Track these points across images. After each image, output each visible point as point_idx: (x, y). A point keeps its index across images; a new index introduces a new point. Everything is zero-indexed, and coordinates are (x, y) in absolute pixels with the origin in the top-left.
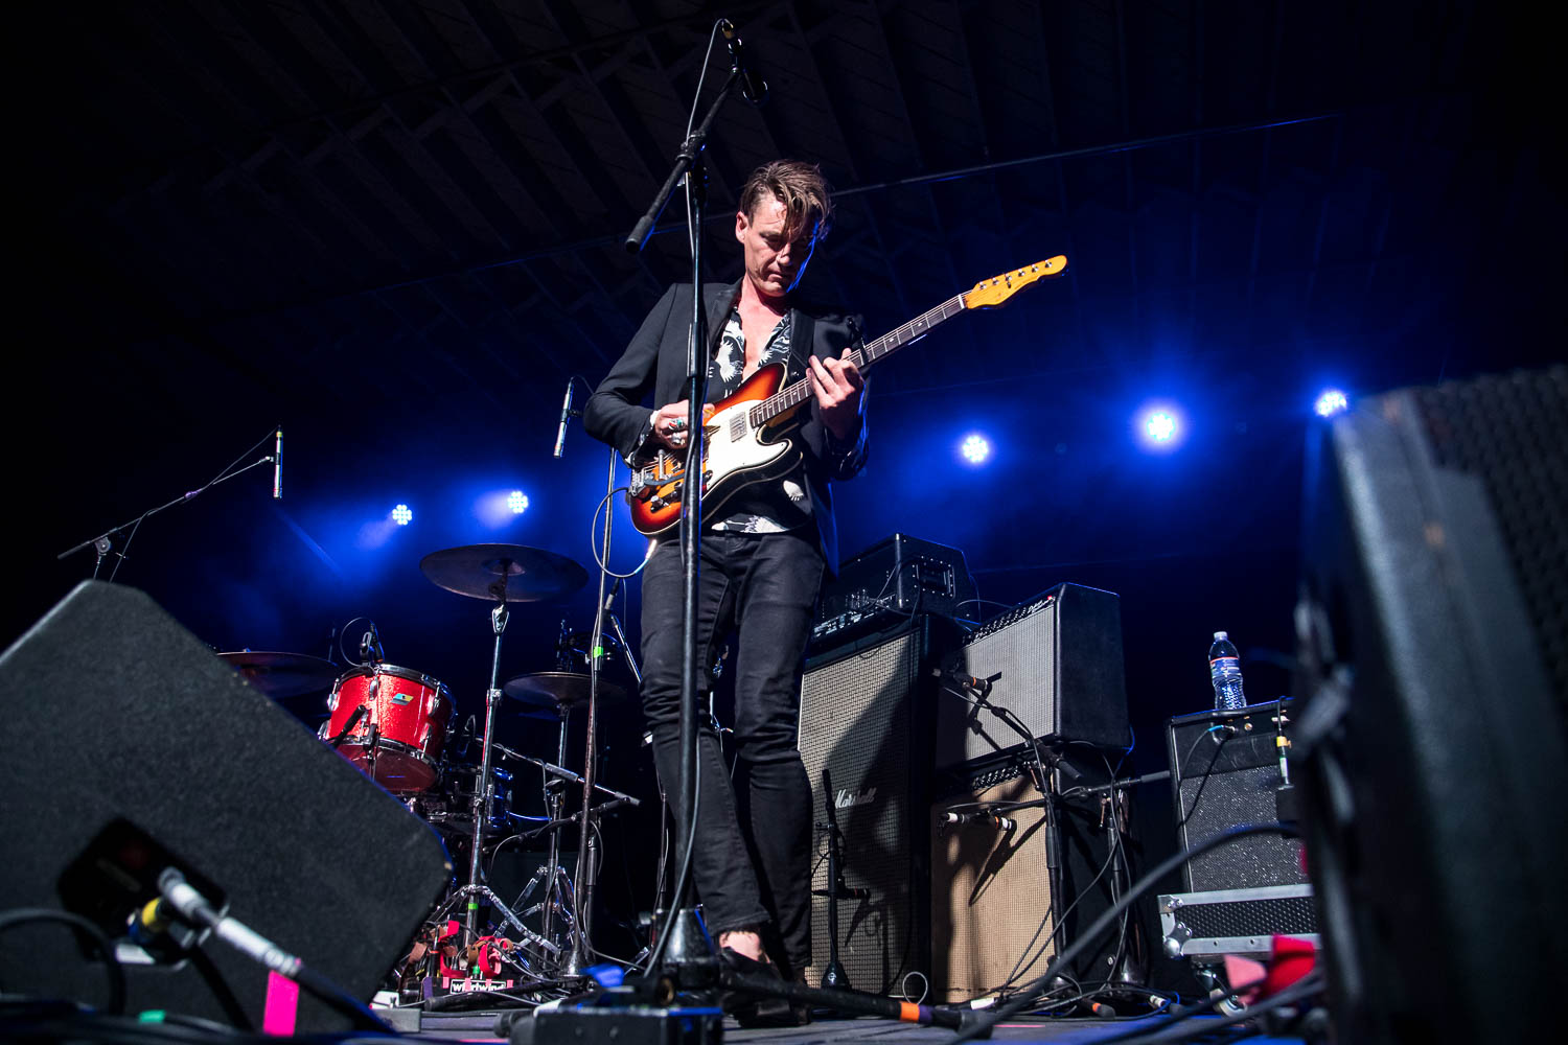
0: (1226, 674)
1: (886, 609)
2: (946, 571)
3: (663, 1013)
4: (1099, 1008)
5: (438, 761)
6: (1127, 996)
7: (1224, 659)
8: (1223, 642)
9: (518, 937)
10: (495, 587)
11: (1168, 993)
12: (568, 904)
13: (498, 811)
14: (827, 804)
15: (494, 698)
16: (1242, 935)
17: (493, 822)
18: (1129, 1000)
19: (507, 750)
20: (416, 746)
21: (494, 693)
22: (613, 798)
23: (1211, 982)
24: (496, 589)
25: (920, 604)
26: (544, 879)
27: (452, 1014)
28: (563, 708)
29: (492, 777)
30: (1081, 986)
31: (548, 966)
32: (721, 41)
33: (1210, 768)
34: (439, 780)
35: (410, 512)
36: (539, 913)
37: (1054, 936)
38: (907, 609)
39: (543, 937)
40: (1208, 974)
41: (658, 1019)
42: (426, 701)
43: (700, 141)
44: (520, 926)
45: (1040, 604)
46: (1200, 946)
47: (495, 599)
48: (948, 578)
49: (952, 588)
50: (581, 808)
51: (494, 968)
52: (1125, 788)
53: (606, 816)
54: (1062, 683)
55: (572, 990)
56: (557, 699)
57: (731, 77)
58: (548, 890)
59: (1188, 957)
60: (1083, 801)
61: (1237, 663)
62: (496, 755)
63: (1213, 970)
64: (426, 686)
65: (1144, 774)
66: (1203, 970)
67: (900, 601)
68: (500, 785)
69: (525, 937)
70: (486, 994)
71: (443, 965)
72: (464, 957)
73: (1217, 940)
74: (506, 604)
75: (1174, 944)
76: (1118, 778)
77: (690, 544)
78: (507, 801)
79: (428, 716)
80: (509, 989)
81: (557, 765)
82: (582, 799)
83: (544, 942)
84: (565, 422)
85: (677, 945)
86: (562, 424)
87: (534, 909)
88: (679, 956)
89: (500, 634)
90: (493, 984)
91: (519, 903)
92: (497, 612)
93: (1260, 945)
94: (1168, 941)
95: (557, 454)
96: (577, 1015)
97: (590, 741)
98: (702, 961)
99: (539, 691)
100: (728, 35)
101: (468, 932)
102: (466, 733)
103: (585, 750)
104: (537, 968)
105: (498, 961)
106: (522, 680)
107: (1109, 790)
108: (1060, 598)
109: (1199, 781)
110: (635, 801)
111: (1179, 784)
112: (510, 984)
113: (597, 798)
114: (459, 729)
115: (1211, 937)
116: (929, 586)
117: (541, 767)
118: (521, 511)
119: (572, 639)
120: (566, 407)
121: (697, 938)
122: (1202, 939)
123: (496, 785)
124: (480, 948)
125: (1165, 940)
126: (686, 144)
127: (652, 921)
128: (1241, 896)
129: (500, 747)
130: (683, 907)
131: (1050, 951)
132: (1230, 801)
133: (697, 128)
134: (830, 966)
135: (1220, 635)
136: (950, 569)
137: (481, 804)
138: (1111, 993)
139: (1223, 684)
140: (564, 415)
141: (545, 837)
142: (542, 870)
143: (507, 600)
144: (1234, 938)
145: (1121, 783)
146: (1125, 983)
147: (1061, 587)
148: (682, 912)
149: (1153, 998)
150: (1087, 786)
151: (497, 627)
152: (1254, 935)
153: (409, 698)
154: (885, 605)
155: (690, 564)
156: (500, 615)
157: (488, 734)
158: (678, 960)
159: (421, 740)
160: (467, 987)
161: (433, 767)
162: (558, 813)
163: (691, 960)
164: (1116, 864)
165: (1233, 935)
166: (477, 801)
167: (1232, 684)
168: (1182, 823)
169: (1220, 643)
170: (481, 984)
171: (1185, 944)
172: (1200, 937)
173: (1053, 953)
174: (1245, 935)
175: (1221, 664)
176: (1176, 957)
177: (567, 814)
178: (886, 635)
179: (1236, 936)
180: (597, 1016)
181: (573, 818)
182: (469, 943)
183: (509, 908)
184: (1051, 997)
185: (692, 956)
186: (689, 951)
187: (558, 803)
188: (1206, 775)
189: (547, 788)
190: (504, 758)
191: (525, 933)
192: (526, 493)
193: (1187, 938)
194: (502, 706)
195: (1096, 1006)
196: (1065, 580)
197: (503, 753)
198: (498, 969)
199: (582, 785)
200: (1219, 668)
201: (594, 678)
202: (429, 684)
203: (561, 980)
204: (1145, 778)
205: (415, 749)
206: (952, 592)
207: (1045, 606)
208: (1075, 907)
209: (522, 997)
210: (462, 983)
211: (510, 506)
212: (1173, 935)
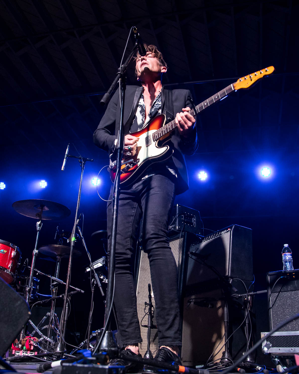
0: (287, 258)
1: (172, 230)
2: (193, 218)
3: (107, 367)
4: (240, 370)
5: (14, 273)
6: (249, 366)
7: (287, 253)
8: (287, 247)
9: (39, 337)
10: (39, 215)
11: (262, 365)
12: (57, 326)
13: (34, 292)
14: (149, 296)
15: (35, 253)
16: (288, 347)
17: (32, 296)
18: (249, 367)
19: (39, 271)
20: (7, 268)
21: (36, 251)
22: (75, 290)
23: (277, 362)
24: (38, 215)
25: (184, 228)
26: (49, 317)
27: (16, 363)
28: (59, 258)
29: (33, 281)
30: (233, 362)
31: (49, 347)
32: (133, 34)
33: (281, 290)
34: (14, 281)
35: (5, 185)
36: (46, 329)
37: (225, 345)
38: (179, 230)
39: (48, 337)
40: (276, 360)
41: (105, 369)
42: (11, 253)
43: (125, 68)
44: (40, 333)
45: (225, 231)
46: (275, 350)
47: (38, 218)
48: (194, 220)
49: (195, 224)
50: (65, 293)
51: (31, 347)
52: (251, 295)
53: (73, 297)
54: (232, 259)
55: (58, 356)
56: (57, 254)
57: (135, 46)
58: (50, 321)
59: (270, 354)
60: (237, 299)
61: (292, 255)
62: (35, 272)
63: (278, 359)
64: (11, 247)
65: (258, 291)
66: (275, 358)
67: (177, 227)
68: (35, 283)
69: (42, 337)
70: (28, 356)
71: (13, 345)
72: (20, 343)
73: (280, 348)
74: (41, 220)
75: (266, 349)
76: (249, 292)
77: (115, 206)
78: (37, 289)
79: (12, 258)
80: (36, 355)
81: (56, 277)
82: (65, 290)
83: (48, 339)
84: (66, 159)
85: (105, 343)
86: (65, 159)
87: (45, 327)
88: (105, 347)
89: (39, 231)
90: (30, 353)
91: (40, 325)
92: (38, 223)
93: (294, 350)
94: (264, 348)
95: (62, 169)
96: (76, 367)
97: (69, 270)
98: (113, 349)
99: (51, 251)
100: (135, 32)
101: (22, 335)
102: (25, 264)
103: (67, 273)
104: (45, 348)
105: (32, 345)
106: (45, 247)
107: (246, 295)
108: (232, 230)
109: (277, 294)
110: (83, 291)
111: (270, 295)
112: (36, 353)
113: (70, 289)
114: (22, 263)
115: (278, 347)
116: (187, 223)
117: (50, 278)
118: (44, 187)
119: (64, 234)
120: (66, 153)
121: (112, 341)
122: (275, 348)
123: (33, 283)
124: (26, 340)
125: (263, 348)
126: (120, 68)
127: (96, 335)
128: (289, 334)
129: (36, 270)
130: (107, 330)
131: (224, 349)
132: (287, 301)
133: (124, 64)
134: (147, 352)
135: (286, 245)
136: (195, 217)
137: (29, 290)
138: (243, 365)
139: (286, 262)
140: (66, 156)
141: (50, 303)
142: (48, 314)
143: (42, 219)
144: (286, 348)
145: (250, 293)
146: (248, 362)
147: (233, 225)
148: (107, 332)
149: (257, 367)
150: (239, 294)
151: (38, 228)
152: (293, 347)
153: (5, 251)
154: (172, 228)
155: (115, 213)
156: (39, 224)
157: (33, 265)
158: (105, 348)
159: (9, 266)
160: (21, 354)
161: (12, 276)
162: (55, 294)
163: (109, 349)
164: (247, 321)
165: (286, 347)
166: (28, 289)
167: (289, 262)
168: (270, 308)
169: (286, 248)
170: (26, 353)
171: (270, 349)
172: (274, 347)
173: (224, 350)
174: (290, 347)
175: (286, 255)
176: (266, 353)
177: (58, 294)
178: (171, 239)
179: (287, 347)
180: (84, 367)
181: (61, 296)
182: (22, 338)
183: (36, 326)
184: (223, 365)
185: (110, 347)
186: (109, 345)
187: (56, 291)
188: (279, 292)
189: (52, 285)
190: (37, 274)
191: (42, 336)
192: (46, 181)
193: (270, 347)
194: (38, 256)
195: (239, 369)
196: (234, 223)
197: (37, 272)
198: (32, 348)
199: (65, 285)
200: (285, 256)
201: (72, 248)
202: (13, 247)
203: (54, 353)
204: (258, 292)
205: (6, 269)
206: (195, 225)
207: (227, 232)
208: (233, 335)
209: (40, 358)
210: (19, 352)
211: (41, 185)
212: (265, 346)
